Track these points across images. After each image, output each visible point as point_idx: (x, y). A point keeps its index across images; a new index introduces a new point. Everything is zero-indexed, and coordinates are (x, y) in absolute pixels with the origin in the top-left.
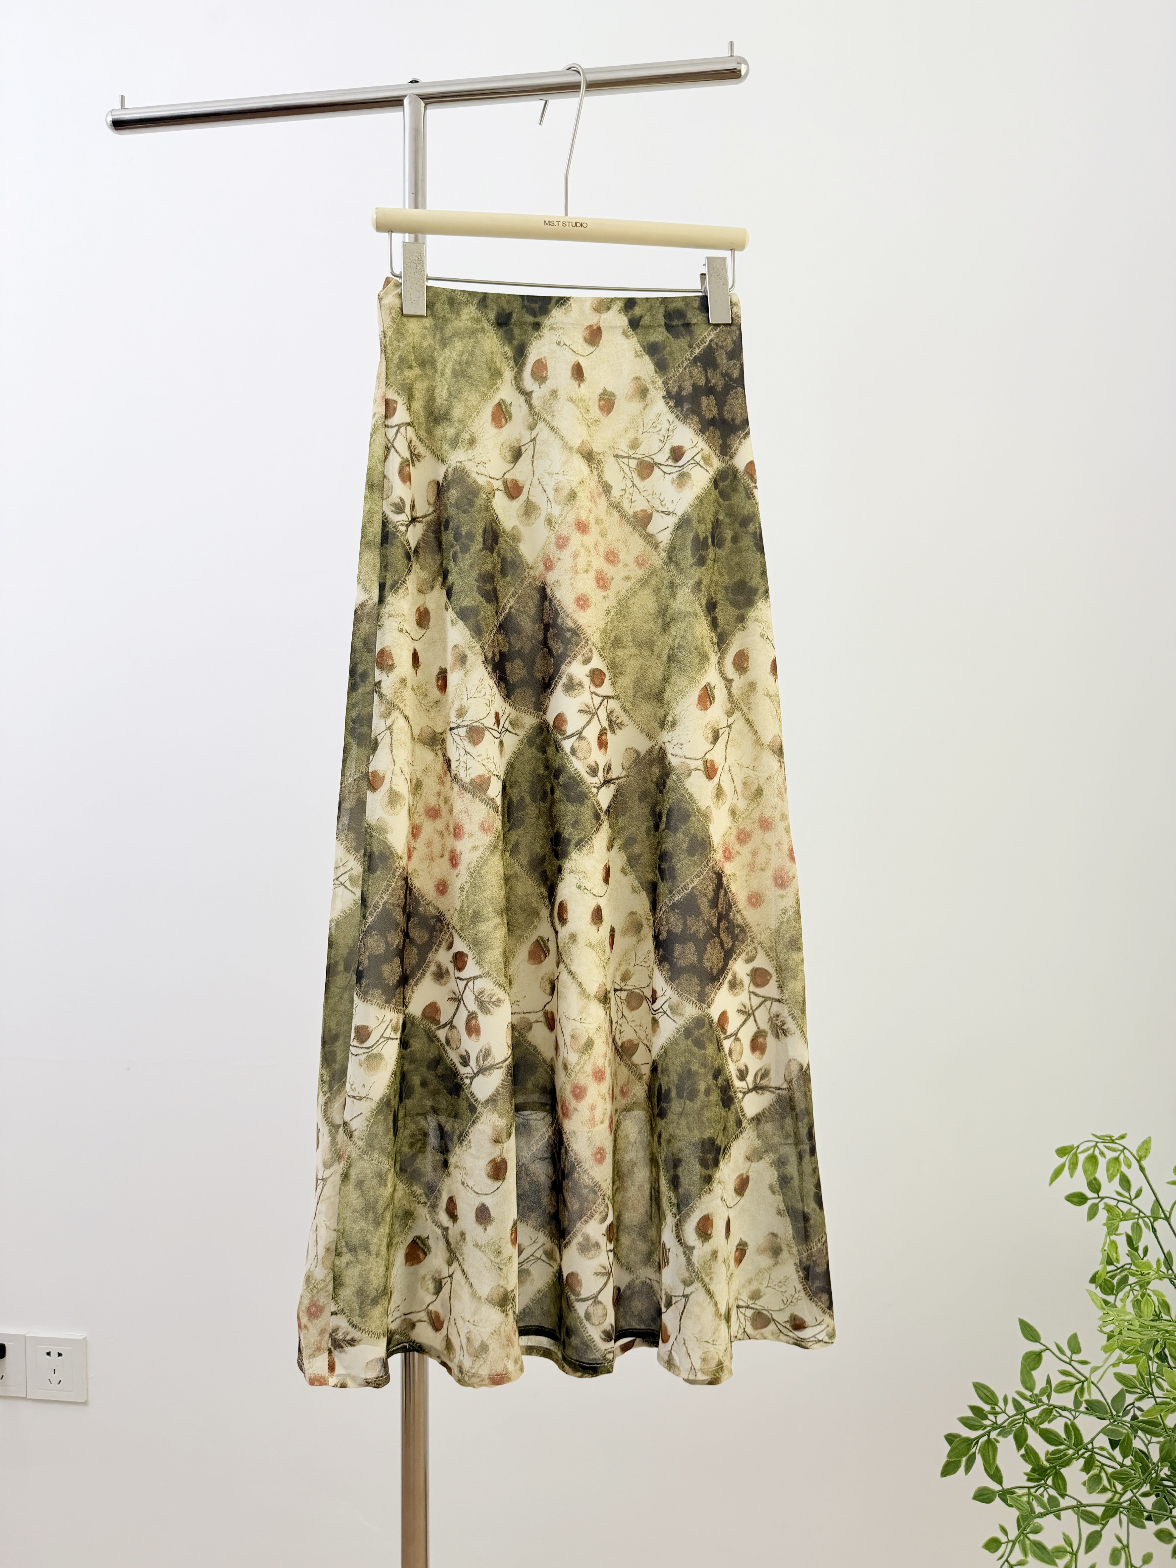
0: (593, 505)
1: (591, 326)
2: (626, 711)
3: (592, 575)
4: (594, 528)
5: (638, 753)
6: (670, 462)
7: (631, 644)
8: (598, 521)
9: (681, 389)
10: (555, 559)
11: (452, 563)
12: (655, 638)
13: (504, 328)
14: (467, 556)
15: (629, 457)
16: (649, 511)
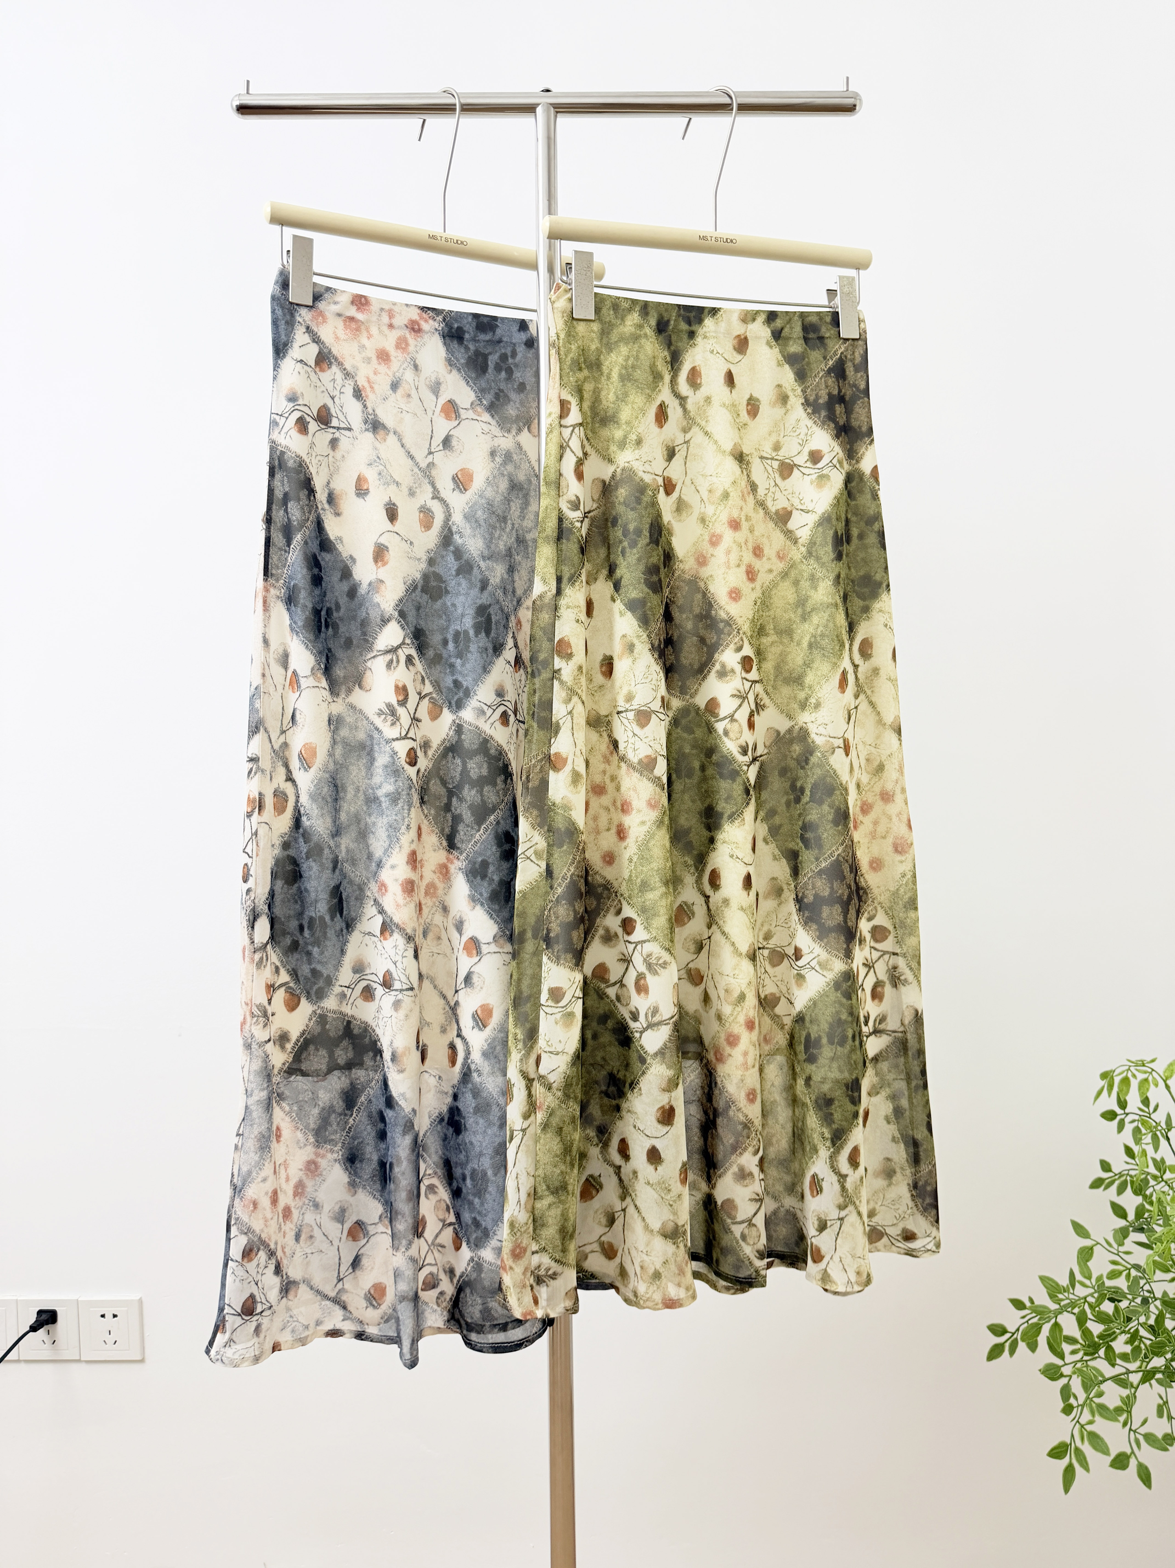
0: (743, 503)
1: (739, 336)
2: (767, 694)
3: (743, 568)
4: (745, 525)
5: (778, 733)
6: (809, 464)
7: (772, 632)
8: (748, 518)
9: (817, 397)
10: (709, 555)
11: (621, 558)
12: (795, 626)
13: (664, 335)
14: (635, 551)
15: (772, 459)
16: (789, 509)
